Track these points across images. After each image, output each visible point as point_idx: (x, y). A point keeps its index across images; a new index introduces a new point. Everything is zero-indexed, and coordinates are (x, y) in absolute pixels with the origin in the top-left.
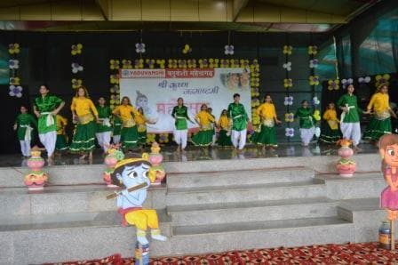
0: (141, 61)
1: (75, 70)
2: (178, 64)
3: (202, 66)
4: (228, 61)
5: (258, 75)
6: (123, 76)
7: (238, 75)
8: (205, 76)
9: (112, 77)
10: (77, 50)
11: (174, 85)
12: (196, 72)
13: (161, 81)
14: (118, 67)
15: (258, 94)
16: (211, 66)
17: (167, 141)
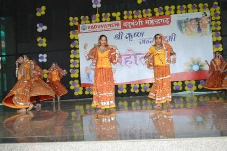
0: (98, 15)
1: (40, 30)
2: (133, 15)
3: (157, 14)
4: (185, 6)
5: (219, 18)
6: (81, 31)
7: (197, 19)
8: (162, 24)
9: (71, 33)
10: (42, 11)
11: (130, 36)
12: (152, 21)
13: (117, 33)
14: (77, 24)
15: (220, 38)
16: (167, 13)
17: (125, 91)
